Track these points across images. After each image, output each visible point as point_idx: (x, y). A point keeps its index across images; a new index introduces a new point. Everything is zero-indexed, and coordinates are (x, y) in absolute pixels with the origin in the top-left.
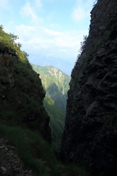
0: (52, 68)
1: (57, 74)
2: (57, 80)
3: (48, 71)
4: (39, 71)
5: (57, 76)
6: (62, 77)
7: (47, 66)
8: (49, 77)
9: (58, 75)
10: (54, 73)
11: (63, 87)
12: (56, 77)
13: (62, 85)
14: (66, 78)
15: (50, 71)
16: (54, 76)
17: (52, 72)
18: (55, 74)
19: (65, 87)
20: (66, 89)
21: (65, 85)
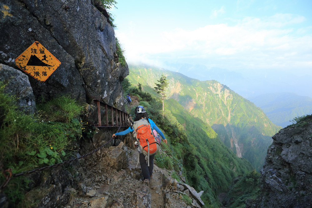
0: (215, 84)
1: (221, 91)
2: (221, 100)
3: (209, 88)
4: (196, 86)
5: (221, 94)
6: (229, 96)
7: (207, 81)
8: (210, 95)
9: (224, 93)
10: (218, 90)
11: (229, 111)
12: (220, 95)
13: (228, 108)
14: (235, 98)
15: (211, 88)
16: (217, 95)
17: (215, 89)
18: (219, 92)
19: (232, 111)
20: (234, 115)
21: (232, 108)
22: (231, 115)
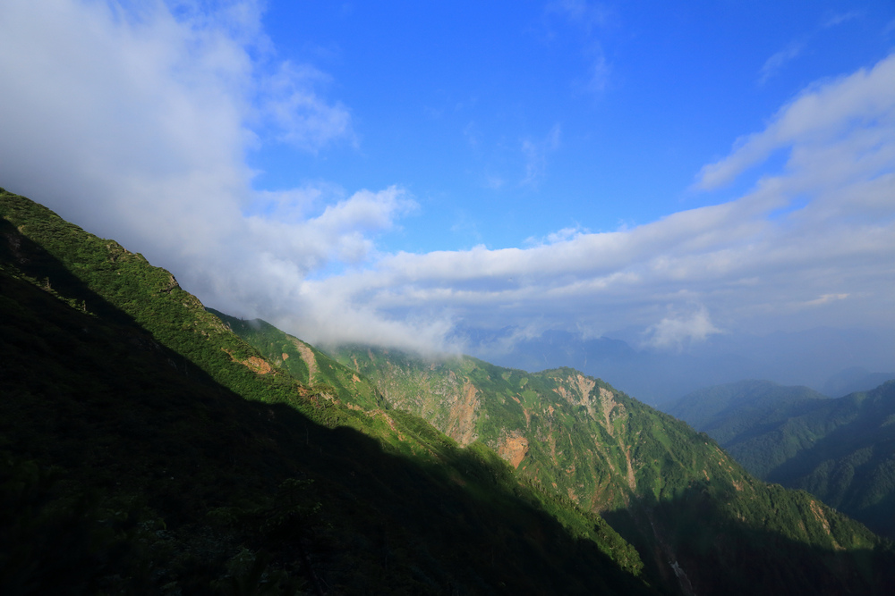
0: (570, 378)
1: (590, 398)
2: (598, 423)
3: (555, 391)
4: (521, 390)
5: (593, 407)
6: (615, 409)
7: (548, 371)
8: (564, 412)
9: (599, 401)
10: (581, 394)
11: (627, 455)
12: (590, 410)
13: (621, 444)
14: (634, 414)
15: (563, 390)
16: (583, 408)
17: (573, 392)
18: (585, 401)
19: (635, 454)
20: (642, 465)
21: (633, 445)
22: (636, 467)
